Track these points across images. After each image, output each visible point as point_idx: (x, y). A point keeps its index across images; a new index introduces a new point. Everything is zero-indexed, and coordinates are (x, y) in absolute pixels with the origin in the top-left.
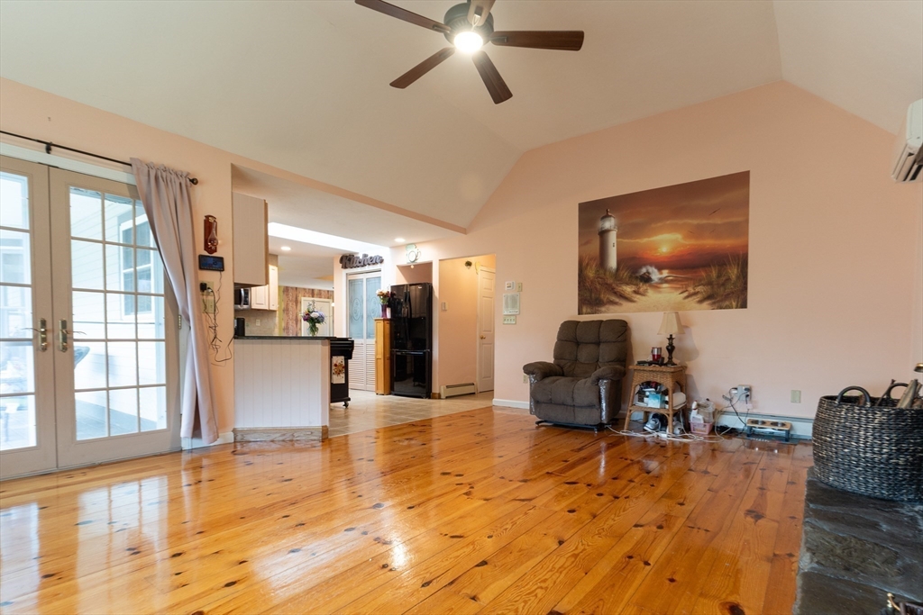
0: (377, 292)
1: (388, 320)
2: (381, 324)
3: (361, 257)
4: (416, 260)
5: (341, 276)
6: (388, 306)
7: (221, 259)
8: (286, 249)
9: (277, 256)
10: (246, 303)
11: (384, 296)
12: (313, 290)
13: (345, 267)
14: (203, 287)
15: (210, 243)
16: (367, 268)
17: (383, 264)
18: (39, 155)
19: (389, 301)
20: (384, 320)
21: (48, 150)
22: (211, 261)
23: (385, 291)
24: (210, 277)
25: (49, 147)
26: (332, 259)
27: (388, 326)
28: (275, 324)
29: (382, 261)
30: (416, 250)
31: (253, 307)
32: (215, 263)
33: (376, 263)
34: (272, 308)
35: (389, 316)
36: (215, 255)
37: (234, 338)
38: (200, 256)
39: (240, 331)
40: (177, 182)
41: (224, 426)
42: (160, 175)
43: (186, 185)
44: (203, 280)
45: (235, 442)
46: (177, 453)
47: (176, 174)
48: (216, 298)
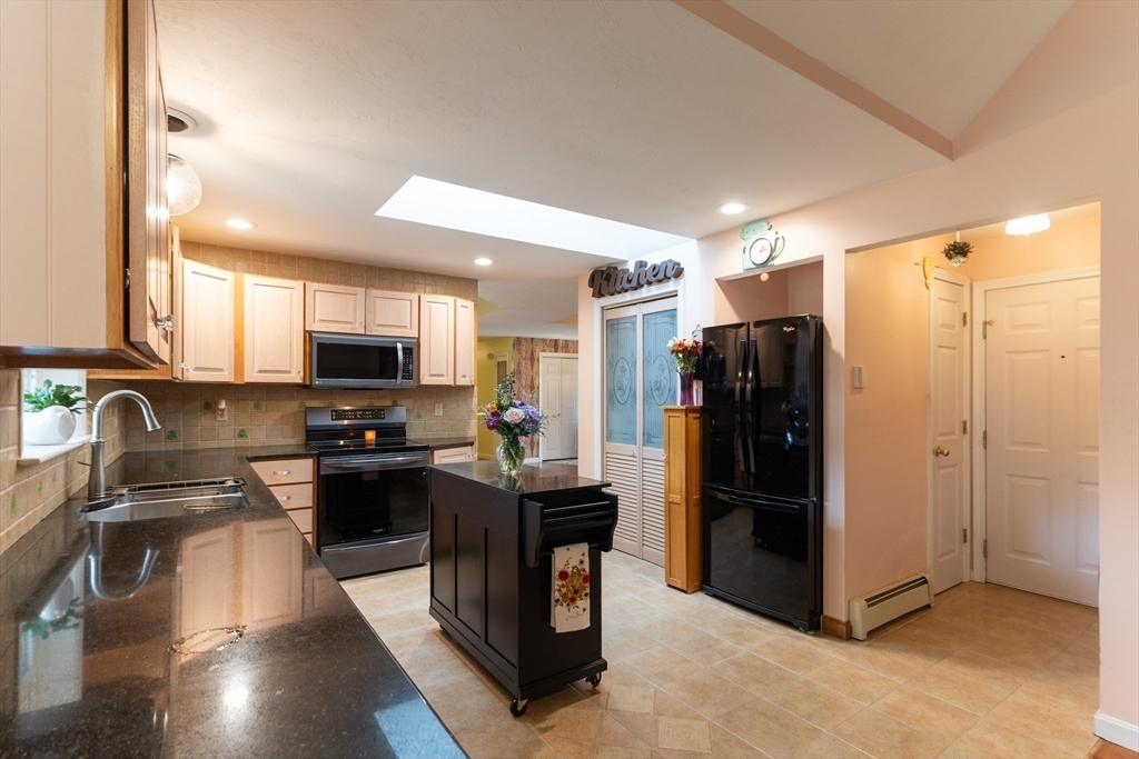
0: (671, 344)
1: (695, 410)
2: (679, 423)
3: (632, 270)
4: (771, 258)
5: (591, 314)
6: (697, 376)
8: (483, 262)
9: (475, 281)
10: (408, 375)
11: (685, 352)
12: (556, 341)
13: (599, 294)
16: (645, 292)
17: (681, 281)
19: (698, 365)
20: (687, 411)
23: (689, 343)
26: (575, 281)
27: (695, 425)
28: (471, 411)
29: (679, 273)
30: (771, 236)
31: (424, 382)
33: (667, 278)
34: (461, 382)
35: (698, 399)
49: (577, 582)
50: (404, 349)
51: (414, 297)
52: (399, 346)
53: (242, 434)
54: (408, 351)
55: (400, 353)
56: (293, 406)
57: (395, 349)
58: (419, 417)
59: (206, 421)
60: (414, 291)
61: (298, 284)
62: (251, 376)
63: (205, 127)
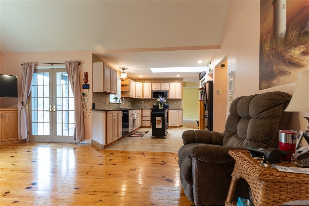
4: (210, 70)
7: (89, 85)
8: (178, 76)
9: (183, 79)
10: (167, 97)
13: (200, 79)
14: (83, 94)
15: (86, 81)
16: (203, 78)
17: (206, 75)
18: (51, 67)
21: (52, 65)
22: (86, 86)
24: (86, 91)
28: (182, 104)
30: (210, 65)
31: (170, 98)
33: (204, 75)
35: (203, 99)
36: (87, 84)
37: (92, 110)
38: (83, 85)
39: (94, 108)
40: (74, 64)
41: (89, 138)
42: (71, 63)
43: (77, 65)
44: (83, 92)
45: (92, 144)
46: (76, 144)
47: (74, 62)
48: (87, 97)
49: (159, 122)
50: (166, 92)
51: (169, 83)
52: (165, 92)
53: (145, 106)
54: (166, 93)
55: (165, 93)
56: (151, 102)
57: (164, 93)
58: (172, 104)
59: (141, 104)
60: (168, 82)
61: (151, 83)
62: (145, 98)
63: (127, 69)
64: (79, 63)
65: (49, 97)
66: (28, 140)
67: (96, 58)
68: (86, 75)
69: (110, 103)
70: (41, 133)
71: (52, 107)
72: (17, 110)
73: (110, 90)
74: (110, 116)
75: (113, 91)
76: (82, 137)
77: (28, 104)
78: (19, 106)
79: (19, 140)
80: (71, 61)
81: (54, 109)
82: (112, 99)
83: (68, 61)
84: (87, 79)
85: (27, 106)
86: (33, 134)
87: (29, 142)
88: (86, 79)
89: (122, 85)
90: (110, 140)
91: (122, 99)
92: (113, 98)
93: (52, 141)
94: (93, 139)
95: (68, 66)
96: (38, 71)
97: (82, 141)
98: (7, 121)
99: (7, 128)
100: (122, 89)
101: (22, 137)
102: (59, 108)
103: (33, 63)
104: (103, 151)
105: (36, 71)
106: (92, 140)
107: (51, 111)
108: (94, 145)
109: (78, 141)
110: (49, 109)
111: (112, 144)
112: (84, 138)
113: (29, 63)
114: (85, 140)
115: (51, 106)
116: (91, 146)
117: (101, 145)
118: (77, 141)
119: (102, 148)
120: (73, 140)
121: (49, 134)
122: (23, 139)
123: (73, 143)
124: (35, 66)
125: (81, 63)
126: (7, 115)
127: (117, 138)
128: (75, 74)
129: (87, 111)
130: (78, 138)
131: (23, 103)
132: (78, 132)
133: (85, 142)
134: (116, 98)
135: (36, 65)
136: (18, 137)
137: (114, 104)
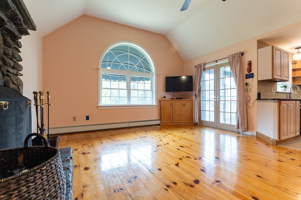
7: (253, 74)
14: (247, 84)
15: (250, 70)
18: (215, 64)
21: (216, 62)
22: (249, 75)
24: (249, 80)
25: (216, 61)
32: (250, 75)
36: (251, 73)
37: (257, 100)
38: (246, 75)
39: (259, 97)
40: (237, 56)
41: (253, 129)
42: (233, 57)
43: (240, 56)
44: (246, 82)
45: (256, 136)
46: (239, 133)
47: (237, 54)
48: (251, 87)
64: (242, 54)
65: (213, 89)
66: (198, 124)
67: (261, 43)
68: (250, 64)
69: (277, 92)
70: (207, 119)
71: (217, 97)
72: (193, 101)
73: (281, 76)
74: (285, 106)
75: (285, 77)
76: (245, 127)
77: (199, 96)
78: (194, 97)
79: (194, 123)
80: (234, 54)
81: (218, 100)
82: (279, 87)
83: (231, 54)
84: (251, 68)
85: (198, 97)
86: (202, 119)
87: (199, 125)
88: (249, 68)
89: (294, 70)
90: (285, 135)
91: (294, 88)
92: (281, 87)
93: (216, 127)
94: (258, 131)
95: (231, 59)
96: (206, 69)
97: (245, 132)
98: (187, 108)
99: (187, 113)
100: (293, 74)
101: (195, 121)
102: (221, 99)
103: (203, 63)
104: (275, 146)
105: (204, 69)
106: (257, 133)
107: (215, 102)
108: (260, 138)
109: (242, 130)
110: (214, 100)
111: (286, 141)
112: (247, 129)
113: (200, 64)
114: (248, 131)
115: (215, 97)
116: (255, 138)
117: (272, 140)
118: (240, 130)
119: (274, 143)
120: (235, 129)
121: (213, 121)
122: (196, 122)
123: (235, 132)
124: (204, 66)
125: (244, 53)
126: (187, 104)
127: (294, 135)
128: (238, 65)
129: (250, 101)
130: (241, 128)
131: (196, 95)
132: (241, 122)
133: (248, 133)
134: (285, 87)
135: (205, 64)
136: (193, 120)
137: (283, 94)
